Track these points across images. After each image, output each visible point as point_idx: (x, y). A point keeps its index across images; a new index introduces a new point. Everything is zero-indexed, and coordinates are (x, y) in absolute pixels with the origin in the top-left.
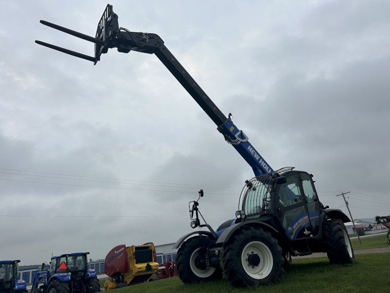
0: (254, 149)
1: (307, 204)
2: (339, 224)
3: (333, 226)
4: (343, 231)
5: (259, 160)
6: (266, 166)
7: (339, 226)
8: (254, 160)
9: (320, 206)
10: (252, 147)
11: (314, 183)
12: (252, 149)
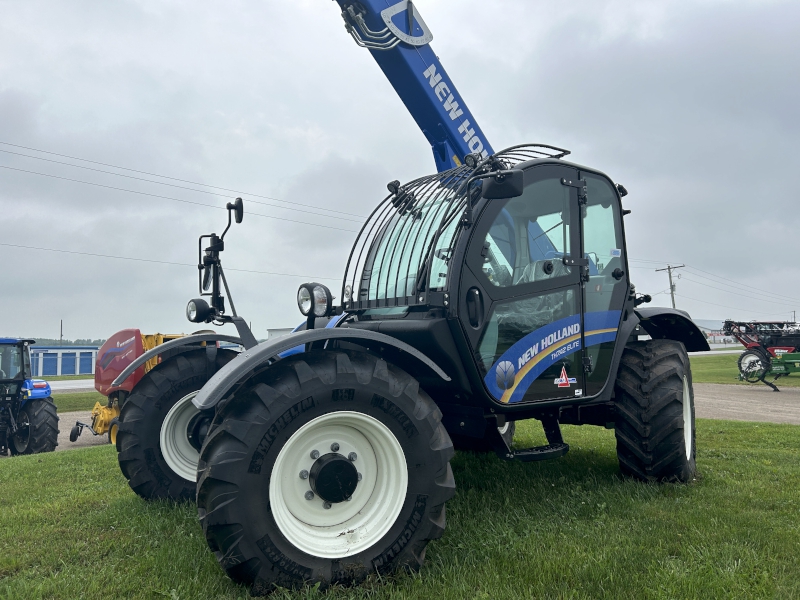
0: (446, 79)
1: (586, 285)
2: (675, 357)
3: (656, 364)
4: (682, 381)
5: (460, 121)
6: (481, 146)
7: (673, 365)
8: (442, 121)
9: (626, 298)
10: (440, 70)
11: (625, 217)
12: (439, 77)
